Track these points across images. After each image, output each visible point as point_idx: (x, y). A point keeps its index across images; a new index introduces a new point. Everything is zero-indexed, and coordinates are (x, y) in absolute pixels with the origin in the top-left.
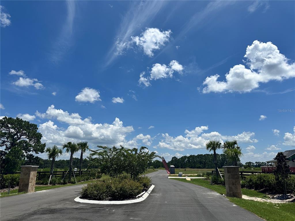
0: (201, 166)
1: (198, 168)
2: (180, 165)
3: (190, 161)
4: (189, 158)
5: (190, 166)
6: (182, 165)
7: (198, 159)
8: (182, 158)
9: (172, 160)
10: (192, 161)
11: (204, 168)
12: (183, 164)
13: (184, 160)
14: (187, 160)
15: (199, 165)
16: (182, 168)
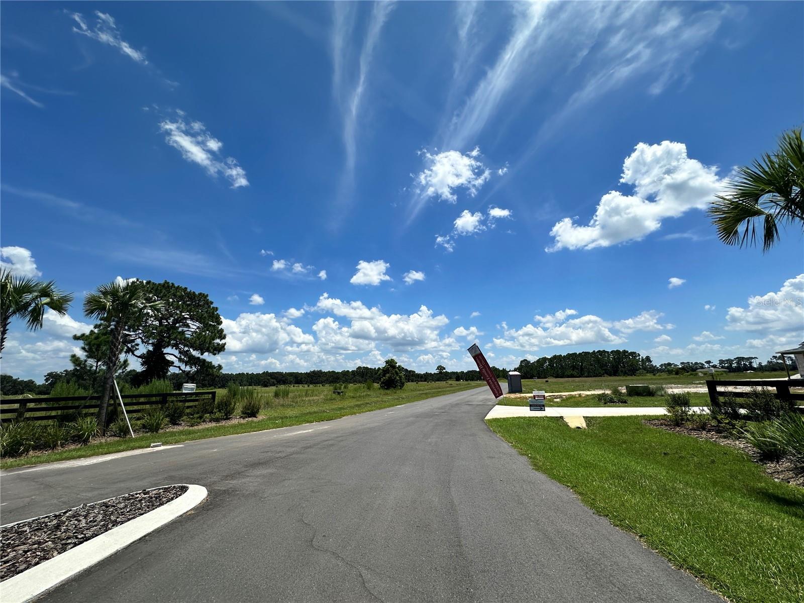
0: (575, 373)
1: (568, 377)
2: (535, 373)
3: (553, 366)
4: (551, 360)
5: (553, 373)
6: (539, 374)
7: (568, 362)
8: (538, 361)
9: (521, 365)
10: (556, 365)
11: (581, 377)
12: (542, 372)
13: (543, 365)
14: (549, 365)
15: (569, 372)
16: (538, 378)
